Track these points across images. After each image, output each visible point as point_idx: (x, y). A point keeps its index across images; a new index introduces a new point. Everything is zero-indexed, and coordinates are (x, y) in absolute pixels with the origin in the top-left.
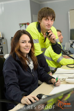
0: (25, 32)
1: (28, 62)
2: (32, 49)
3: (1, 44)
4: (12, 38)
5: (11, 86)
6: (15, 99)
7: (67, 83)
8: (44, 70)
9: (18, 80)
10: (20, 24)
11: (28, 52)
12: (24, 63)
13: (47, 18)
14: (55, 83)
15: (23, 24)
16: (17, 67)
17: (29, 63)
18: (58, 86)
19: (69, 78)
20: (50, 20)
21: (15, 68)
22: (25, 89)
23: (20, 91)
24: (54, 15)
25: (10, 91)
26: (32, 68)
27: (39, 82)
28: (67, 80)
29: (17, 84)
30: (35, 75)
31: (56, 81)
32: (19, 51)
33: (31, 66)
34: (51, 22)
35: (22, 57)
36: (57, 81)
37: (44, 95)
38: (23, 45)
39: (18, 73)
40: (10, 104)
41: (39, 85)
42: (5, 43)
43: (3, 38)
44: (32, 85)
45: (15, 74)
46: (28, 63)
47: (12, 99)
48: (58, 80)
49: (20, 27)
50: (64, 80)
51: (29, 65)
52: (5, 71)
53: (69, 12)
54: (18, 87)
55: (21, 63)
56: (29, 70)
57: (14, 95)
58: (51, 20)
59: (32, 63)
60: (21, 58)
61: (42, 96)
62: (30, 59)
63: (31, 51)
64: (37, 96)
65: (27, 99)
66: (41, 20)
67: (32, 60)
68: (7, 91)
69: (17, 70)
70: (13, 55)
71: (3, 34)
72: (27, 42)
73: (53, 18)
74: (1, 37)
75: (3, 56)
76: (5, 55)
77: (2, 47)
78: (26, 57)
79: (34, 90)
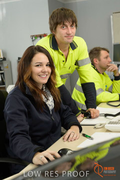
0: (40, 49)
1: (46, 97)
2: (52, 77)
3: (2, 69)
4: (19, 58)
5: (18, 137)
6: (23, 157)
7: (108, 131)
11: (45, 81)
12: (39, 99)
15: (37, 36)
16: (28, 106)
17: (48, 99)
19: (110, 123)
20: (69, 27)
21: (24, 108)
23: (31, 145)
25: (16, 144)
26: (51, 108)
28: (108, 126)
30: (56, 118)
32: (31, 79)
33: (50, 103)
35: (36, 89)
37: (70, 150)
38: (37, 70)
39: (29, 115)
40: (16, 164)
42: (7, 67)
43: (4, 59)
45: (24, 117)
46: (44, 99)
47: (19, 156)
49: (33, 41)
51: (47, 103)
52: (8, 112)
53: (111, 17)
54: (28, 138)
56: (46, 111)
57: (22, 150)
58: (71, 26)
60: (34, 92)
61: (67, 152)
62: (49, 93)
63: (50, 80)
64: (59, 152)
65: (43, 156)
67: (51, 94)
68: (10, 145)
70: (21, 86)
71: (4, 53)
74: (2, 57)
75: (5, 88)
76: (7, 87)
77: (3, 73)
78: (42, 89)
79: (54, 143)
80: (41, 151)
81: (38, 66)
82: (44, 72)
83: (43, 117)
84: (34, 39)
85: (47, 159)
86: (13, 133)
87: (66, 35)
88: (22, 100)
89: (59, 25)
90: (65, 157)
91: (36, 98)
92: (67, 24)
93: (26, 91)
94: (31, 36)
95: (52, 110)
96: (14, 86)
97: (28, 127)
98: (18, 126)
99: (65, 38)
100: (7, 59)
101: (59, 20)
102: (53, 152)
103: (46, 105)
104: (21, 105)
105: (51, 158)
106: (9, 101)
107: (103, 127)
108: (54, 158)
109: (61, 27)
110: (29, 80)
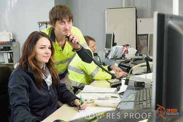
1: (45, 75)
3: (11, 49)
5: (19, 108)
7: (97, 106)
9: (29, 100)
13: (62, 21)
15: (43, 23)
17: (46, 77)
19: (99, 99)
21: (26, 84)
25: (17, 114)
26: (49, 85)
27: (59, 103)
28: (97, 102)
29: (27, 105)
30: (53, 93)
33: (49, 81)
34: (69, 25)
37: (62, 121)
42: (16, 48)
43: (14, 40)
44: (48, 107)
45: (25, 92)
46: (44, 77)
49: (40, 26)
50: (92, 101)
51: (46, 80)
59: (50, 77)
62: (48, 72)
66: (55, 23)
68: (12, 115)
69: (28, 85)
71: (14, 35)
72: (47, 48)
74: (12, 39)
75: (13, 65)
77: (12, 53)
78: (43, 68)
79: (50, 114)
81: (42, 48)
82: (47, 54)
86: (14, 104)
87: (64, 30)
89: (57, 21)
92: (65, 20)
94: (38, 22)
95: (50, 87)
97: (28, 100)
99: (63, 32)
100: (16, 41)
101: (58, 17)
104: (23, 81)
107: (93, 102)
109: (60, 23)
110: (33, 60)
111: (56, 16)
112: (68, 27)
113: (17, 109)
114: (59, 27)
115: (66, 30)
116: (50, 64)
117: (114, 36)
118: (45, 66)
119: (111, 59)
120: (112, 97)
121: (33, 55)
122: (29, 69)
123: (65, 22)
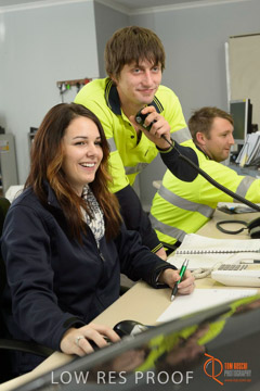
4: (32, 130)
5: (30, 294)
6: (41, 338)
7: (218, 284)
8: (140, 239)
9: (52, 273)
10: (62, 83)
12: (75, 217)
13: (137, 66)
14: (176, 284)
15: (69, 84)
16: (51, 230)
17: (92, 218)
18: (187, 294)
19: (223, 267)
20: (148, 70)
21: (43, 234)
22: (76, 306)
23: (58, 311)
24: (160, 53)
25: (26, 309)
27: (124, 280)
28: (218, 275)
29: (50, 286)
30: (108, 257)
31: (179, 277)
33: (97, 225)
34: (153, 77)
35: (68, 196)
36: (184, 278)
37: (137, 323)
39: (53, 248)
40: (24, 353)
41: (123, 291)
42: (8, 148)
43: (2, 131)
44: (99, 292)
45: (43, 254)
46: (85, 218)
47: (32, 335)
48: (188, 273)
49: (62, 93)
50: (206, 274)
51: (90, 225)
52: (10, 243)
53: (227, 45)
54: (51, 298)
55: (64, 218)
56: (88, 242)
57: (39, 322)
58: (153, 68)
59: (99, 216)
60: (66, 201)
61: (132, 327)
62: (94, 203)
64: (115, 329)
65: (82, 337)
67: (100, 206)
68: (14, 312)
69: (49, 238)
72: (92, 144)
73: (159, 61)
75: (1, 192)
76: (8, 188)
78: (83, 196)
79: (105, 308)
80: (78, 326)
81: (79, 143)
82: (92, 157)
83: (82, 255)
84: (64, 88)
85: (92, 342)
86: (19, 286)
87: (140, 87)
88: (40, 217)
89: (126, 66)
90: (129, 339)
91: (67, 215)
92: (144, 64)
93: (49, 198)
94: (58, 83)
95: (101, 240)
96: (21, 187)
97: (51, 275)
98: (29, 271)
99: (138, 93)
100: (6, 132)
101: (127, 55)
102: (103, 328)
103: (89, 230)
104: (38, 228)
105: (100, 340)
106: (12, 220)
107: (208, 276)
108: (105, 342)
109: (132, 71)
110: (57, 175)
111: (123, 53)
112: (150, 82)
113: (26, 297)
114: (129, 81)
115: (146, 89)
116: (100, 185)
117: (250, 107)
118: (86, 188)
119: (246, 166)
120: (256, 262)
121: (57, 162)
122: (50, 197)
123: (143, 69)
